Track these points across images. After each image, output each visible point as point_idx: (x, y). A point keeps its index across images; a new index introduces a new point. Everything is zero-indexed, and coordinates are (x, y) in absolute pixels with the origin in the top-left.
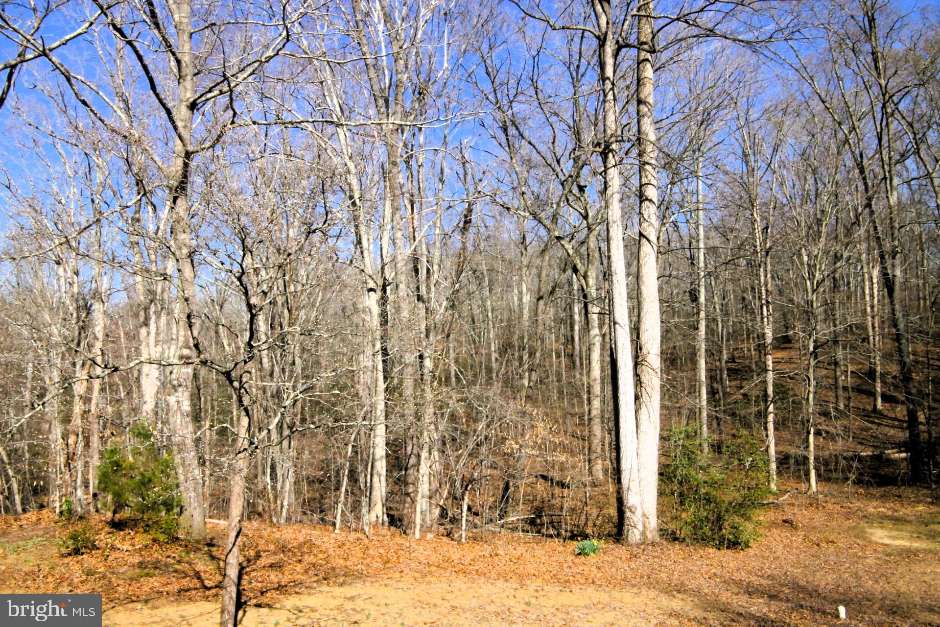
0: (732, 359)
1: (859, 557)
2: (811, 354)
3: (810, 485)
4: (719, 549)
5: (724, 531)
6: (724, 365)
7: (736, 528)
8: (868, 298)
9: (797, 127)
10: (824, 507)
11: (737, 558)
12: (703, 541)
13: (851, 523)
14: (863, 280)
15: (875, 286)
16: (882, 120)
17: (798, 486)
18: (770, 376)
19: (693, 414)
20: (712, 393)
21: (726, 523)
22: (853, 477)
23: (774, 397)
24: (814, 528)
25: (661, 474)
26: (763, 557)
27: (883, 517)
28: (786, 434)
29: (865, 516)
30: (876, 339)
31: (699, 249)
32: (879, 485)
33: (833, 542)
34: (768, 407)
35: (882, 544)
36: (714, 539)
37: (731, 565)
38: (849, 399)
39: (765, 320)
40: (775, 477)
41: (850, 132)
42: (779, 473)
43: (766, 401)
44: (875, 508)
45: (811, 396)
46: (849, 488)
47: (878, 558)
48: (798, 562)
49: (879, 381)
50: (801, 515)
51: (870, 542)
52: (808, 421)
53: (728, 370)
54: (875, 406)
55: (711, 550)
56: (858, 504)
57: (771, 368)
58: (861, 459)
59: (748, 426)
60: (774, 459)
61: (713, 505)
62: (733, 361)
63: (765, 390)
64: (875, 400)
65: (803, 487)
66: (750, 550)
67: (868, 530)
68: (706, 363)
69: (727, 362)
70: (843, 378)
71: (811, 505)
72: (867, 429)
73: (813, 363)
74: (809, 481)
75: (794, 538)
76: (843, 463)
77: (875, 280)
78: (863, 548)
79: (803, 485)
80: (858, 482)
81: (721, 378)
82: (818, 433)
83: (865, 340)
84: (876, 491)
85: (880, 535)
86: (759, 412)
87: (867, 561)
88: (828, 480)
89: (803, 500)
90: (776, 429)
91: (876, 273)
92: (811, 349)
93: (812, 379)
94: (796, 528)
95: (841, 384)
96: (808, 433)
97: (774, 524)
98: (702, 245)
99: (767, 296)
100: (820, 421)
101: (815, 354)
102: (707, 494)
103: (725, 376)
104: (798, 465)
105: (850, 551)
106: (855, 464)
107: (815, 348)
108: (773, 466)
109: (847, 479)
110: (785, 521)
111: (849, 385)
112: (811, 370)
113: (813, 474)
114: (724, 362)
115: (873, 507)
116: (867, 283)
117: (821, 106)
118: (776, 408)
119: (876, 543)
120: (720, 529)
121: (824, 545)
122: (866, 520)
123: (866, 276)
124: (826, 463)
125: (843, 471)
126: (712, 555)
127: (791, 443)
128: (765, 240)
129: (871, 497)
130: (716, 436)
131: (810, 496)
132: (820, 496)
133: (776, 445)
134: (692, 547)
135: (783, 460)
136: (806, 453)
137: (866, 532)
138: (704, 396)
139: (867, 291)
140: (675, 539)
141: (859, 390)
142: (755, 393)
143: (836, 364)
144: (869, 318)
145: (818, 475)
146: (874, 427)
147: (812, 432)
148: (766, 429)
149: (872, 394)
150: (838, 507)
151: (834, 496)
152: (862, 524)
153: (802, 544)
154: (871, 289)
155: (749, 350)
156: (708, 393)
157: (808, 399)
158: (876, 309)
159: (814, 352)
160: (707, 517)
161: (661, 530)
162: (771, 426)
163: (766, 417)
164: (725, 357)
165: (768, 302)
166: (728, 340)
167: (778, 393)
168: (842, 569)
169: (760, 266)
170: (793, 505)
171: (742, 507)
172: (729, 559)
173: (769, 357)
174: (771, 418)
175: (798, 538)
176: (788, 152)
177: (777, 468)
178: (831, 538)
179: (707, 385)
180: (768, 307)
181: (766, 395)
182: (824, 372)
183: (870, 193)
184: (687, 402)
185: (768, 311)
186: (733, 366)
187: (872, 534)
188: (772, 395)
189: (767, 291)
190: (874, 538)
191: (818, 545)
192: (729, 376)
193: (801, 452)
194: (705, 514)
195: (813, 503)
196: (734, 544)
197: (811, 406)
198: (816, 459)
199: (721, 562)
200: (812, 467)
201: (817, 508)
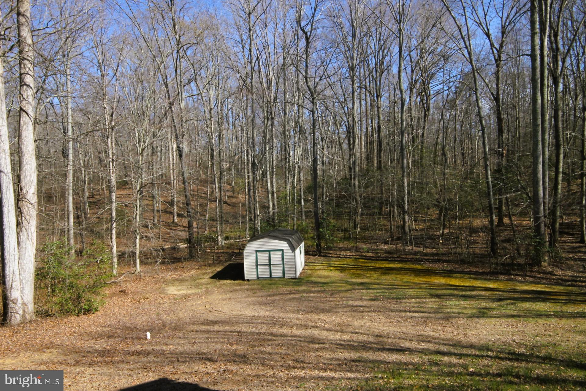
0: (92, 196)
1: (160, 304)
2: (138, 192)
3: (136, 268)
4: (78, 316)
5: (82, 304)
6: (86, 199)
7: (89, 301)
8: (171, 160)
9: (132, 53)
10: (144, 280)
11: (90, 319)
12: (68, 313)
13: (158, 286)
14: (169, 150)
15: (175, 153)
16: (177, 59)
17: (129, 270)
18: (114, 205)
19: (62, 232)
20: (77, 217)
21: (83, 299)
22: (159, 260)
23: (117, 217)
24: (138, 292)
25: (38, 275)
26: (106, 315)
27: (175, 280)
28: (124, 240)
29: (165, 281)
30: (174, 183)
31: (68, 123)
32: (173, 263)
33: (148, 298)
34: (112, 225)
35: (173, 295)
36: (75, 310)
37: (86, 324)
38: (160, 217)
39: (111, 171)
40: (116, 266)
41: (161, 63)
42: (119, 263)
43: (111, 221)
44: (170, 276)
45: (138, 216)
46: (158, 267)
47: (170, 303)
48: (127, 314)
49: (175, 206)
50: (130, 286)
51: (167, 295)
52: (136, 231)
53: (90, 203)
54: (174, 220)
55: (72, 318)
56: (162, 275)
57: (114, 201)
58: (164, 250)
59: (100, 237)
60: (116, 256)
61: (74, 289)
62: (93, 197)
63: (111, 214)
64: (174, 217)
65: (132, 270)
66: (98, 312)
67: (166, 288)
68: (73, 199)
69: (88, 198)
70: (157, 205)
71: (136, 279)
72: (168, 233)
73: (139, 197)
74: (136, 266)
75: (126, 300)
76: (155, 253)
77: (174, 150)
78: (163, 299)
79: (132, 269)
80: (163, 263)
81: (84, 208)
82: (141, 238)
83: (169, 183)
84: (171, 267)
85: (172, 290)
86: (107, 228)
87: (165, 305)
88: (146, 264)
89: (132, 277)
90: (117, 237)
91: (175, 146)
92: (138, 189)
93: (138, 207)
94: (127, 295)
95: (156, 209)
96: (136, 238)
97: (114, 294)
98: (70, 120)
99: (113, 156)
100: (143, 230)
101: (140, 191)
102: (70, 283)
103: (87, 207)
104: (130, 257)
105: (156, 301)
106: (161, 253)
107: (141, 187)
108: (115, 260)
109: (157, 262)
110: (121, 292)
111: (160, 209)
112: (138, 201)
113: (138, 261)
114: (86, 197)
115: (169, 276)
116: (171, 151)
117: (145, 44)
118: (116, 225)
119: (170, 295)
120: (80, 303)
121: (142, 301)
122: (165, 283)
123: (170, 147)
124: (145, 255)
125: (154, 258)
126: (73, 321)
127: (126, 245)
128: (111, 121)
129: (168, 270)
130: (79, 246)
131: (136, 275)
132: (142, 274)
133: (117, 247)
134: (59, 318)
135: (121, 256)
136: (134, 250)
137: (165, 290)
138: (72, 220)
139: (171, 156)
140: (49, 315)
141: (166, 212)
142: (105, 216)
143: (153, 197)
144: (172, 171)
145: (141, 262)
146: (171, 231)
147: (138, 237)
148: (111, 238)
149: (172, 213)
150: (151, 278)
151: (149, 272)
152: (164, 285)
153: (130, 302)
154: (173, 155)
155: (103, 189)
156: (74, 218)
157: (136, 218)
158: (175, 166)
159: (139, 190)
160: (70, 298)
161: (37, 312)
162: (114, 236)
163: (111, 230)
164: (87, 194)
165: (113, 160)
166: (89, 184)
167: (119, 216)
168: (151, 312)
169: (108, 138)
170: (126, 281)
171: (94, 288)
172: (85, 321)
173: (114, 194)
174: (114, 231)
175: (127, 300)
176: (127, 68)
177: (118, 260)
178: (147, 296)
179: (74, 213)
180: (113, 163)
181: (112, 218)
182: (146, 202)
183: (171, 100)
184: (59, 224)
185: (113, 165)
186: (91, 200)
187: (168, 290)
188: (115, 217)
189: (112, 153)
190: (169, 292)
191: (139, 302)
192: (89, 206)
193: (131, 249)
194: (69, 296)
195: (138, 278)
196: (88, 311)
197: (138, 222)
198: (140, 252)
199: (79, 323)
200: (137, 257)
201: (140, 280)
